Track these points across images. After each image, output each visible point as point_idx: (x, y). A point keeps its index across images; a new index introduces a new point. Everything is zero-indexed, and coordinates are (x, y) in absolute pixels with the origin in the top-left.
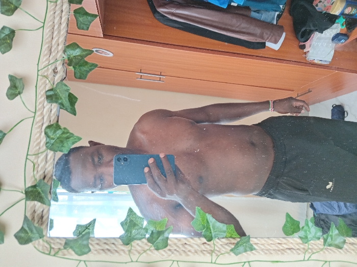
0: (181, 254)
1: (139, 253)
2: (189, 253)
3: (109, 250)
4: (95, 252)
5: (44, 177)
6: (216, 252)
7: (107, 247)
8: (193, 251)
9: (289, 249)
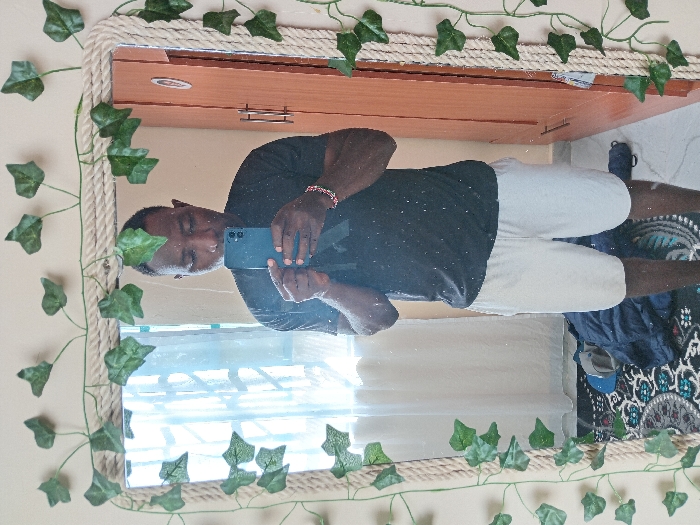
0: (306, 492)
1: (250, 496)
2: (318, 489)
3: (210, 496)
4: (192, 501)
5: (112, 414)
6: (355, 484)
7: (206, 492)
8: (323, 486)
9: (457, 471)
